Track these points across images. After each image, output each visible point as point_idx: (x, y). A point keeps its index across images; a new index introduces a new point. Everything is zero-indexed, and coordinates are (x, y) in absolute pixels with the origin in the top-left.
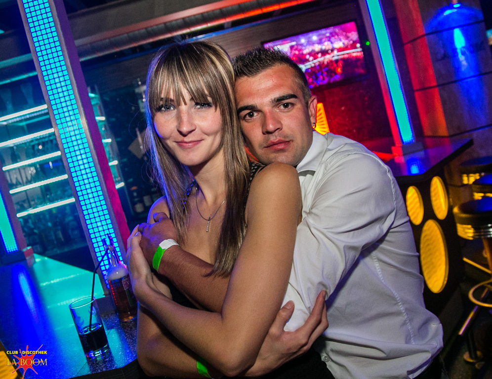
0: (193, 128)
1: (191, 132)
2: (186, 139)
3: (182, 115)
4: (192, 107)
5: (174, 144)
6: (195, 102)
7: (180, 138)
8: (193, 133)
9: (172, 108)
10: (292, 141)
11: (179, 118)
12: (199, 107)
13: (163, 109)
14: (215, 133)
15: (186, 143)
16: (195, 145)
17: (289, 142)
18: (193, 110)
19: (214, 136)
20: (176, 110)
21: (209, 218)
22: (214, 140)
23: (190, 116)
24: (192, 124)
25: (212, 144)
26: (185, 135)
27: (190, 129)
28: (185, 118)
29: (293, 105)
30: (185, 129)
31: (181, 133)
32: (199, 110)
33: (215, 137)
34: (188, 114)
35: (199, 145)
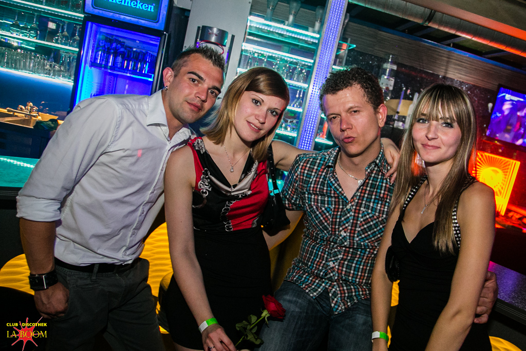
0: (436, 137)
1: (433, 139)
2: (430, 143)
3: (432, 127)
4: (440, 124)
5: (421, 145)
7: (426, 141)
8: (435, 140)
9: (427, 122)
11: (429, 129)
12: (444, 125)
13: (421, 121)
14: (450, 146)
15: (429, 146)
18: (440, 126)
19: (448, 148)
20: (429, 124)
22: (448, 150)
23: (436, 129)
24: (436, 135)
25: (446, 152)
26: (429, 140)
27: (434, 137)
28: (433, 129)
30: (431, 136)
31: (427, 138)
32: (444, 127)
34: (436, 127)
35: (436, 150)
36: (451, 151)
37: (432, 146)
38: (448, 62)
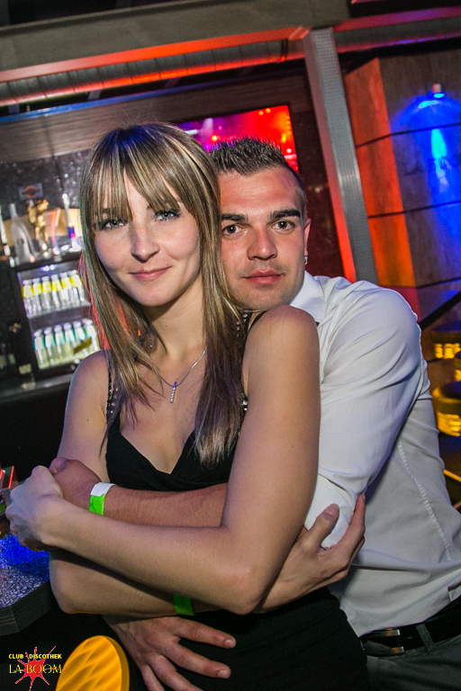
0: (156, 250)
1: (151, 255)
2: (148, 267)
3: (138, 231)
4: (152, 219)
5: (129, 276)
6: (154, 211)
7: (138, 266)
8: (155, 256)
9: (122, 223)
10: (284, 274)
11: (133, 236)
12: (160, 218)
13: (108, 225)
14: (190, 255)
15: (147, 273)
16: (159, 275)
17: (279, 275)
18: (153, 223)
19: (185, 261)
20: (127, 225)
21: (176, 383)
22: (187, 266)
23: (150, 233)
24: (154, 244)
25: (185, 272)
26: (143, 261)
27: (151, 251)
28: (142, 235)
29: (293, 225)
30: (143, 252)
31: (137, 257)
32: (162, 223)
33: (188, 261)
34: (147, 229)
35: (165, 275)
36: (192, 265)
37: (153, 272)
38: (47, 133)
